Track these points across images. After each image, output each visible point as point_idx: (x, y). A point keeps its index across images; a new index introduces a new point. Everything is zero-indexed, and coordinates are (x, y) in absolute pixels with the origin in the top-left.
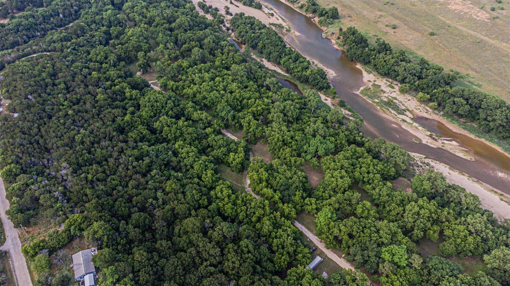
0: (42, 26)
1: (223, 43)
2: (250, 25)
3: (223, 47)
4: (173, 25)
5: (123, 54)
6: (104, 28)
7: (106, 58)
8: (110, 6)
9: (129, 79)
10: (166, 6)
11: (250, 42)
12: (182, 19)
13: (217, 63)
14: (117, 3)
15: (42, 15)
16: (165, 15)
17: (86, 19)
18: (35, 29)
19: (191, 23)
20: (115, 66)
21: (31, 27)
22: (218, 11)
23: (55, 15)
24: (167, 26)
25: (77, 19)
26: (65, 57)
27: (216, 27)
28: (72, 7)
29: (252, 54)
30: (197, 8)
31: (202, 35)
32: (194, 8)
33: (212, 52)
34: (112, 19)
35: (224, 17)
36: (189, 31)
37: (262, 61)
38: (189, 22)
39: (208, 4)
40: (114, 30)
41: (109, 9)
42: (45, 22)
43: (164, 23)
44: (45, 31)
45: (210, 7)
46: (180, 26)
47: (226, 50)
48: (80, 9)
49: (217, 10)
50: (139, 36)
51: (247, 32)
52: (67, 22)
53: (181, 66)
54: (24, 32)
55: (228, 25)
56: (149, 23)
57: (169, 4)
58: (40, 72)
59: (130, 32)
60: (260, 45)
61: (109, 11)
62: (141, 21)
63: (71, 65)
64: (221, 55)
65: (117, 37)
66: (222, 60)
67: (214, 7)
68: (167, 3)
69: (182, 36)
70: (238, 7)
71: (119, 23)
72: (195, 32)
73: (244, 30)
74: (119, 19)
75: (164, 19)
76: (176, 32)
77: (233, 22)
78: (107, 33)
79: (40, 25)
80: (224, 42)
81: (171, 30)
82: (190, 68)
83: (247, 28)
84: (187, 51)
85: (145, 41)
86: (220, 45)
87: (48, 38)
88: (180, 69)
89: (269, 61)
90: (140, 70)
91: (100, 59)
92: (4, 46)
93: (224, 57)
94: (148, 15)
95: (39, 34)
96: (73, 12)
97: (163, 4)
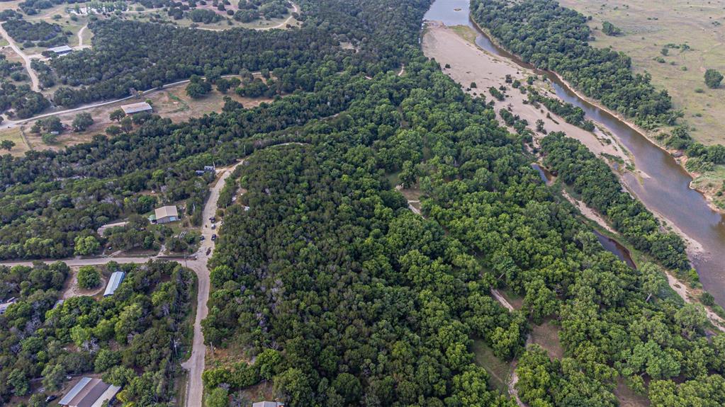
0: (305, 113)
1: (523, 168)
2: (569, 150)
3: (522, 173)
4: (459, 134)
5: (385, 160)
6: (371, 125)
7: (364, 161)
8: (387, 100)
9: (384, 192)
10: (457, 108)
11: (564, 174)
12: (473, 128)
13: (508, 194)
14: (396, 98)
15: (309, 101)
16: (451, 120)
17: (355, 111)
18: (297, 115)
19: (485, 135)
20: (371, 173)
21: (294, 112)
22: (527, 125)
23: (323, 102)
24: (451, 133)
25: (345, 109)
26: (318, 152)
27: (519, 145)
28: (343, 95)
29: (564, 191)
30: (498, 117)
31: (495, 153)
32: (494, 116)
33: (504, 178)
34: (385, 115)
35: (533, 134)
36: (478, 145)
37: (578, 204)
38: (481, 133)
39: (514, 114)
40: (382, 129)
41: (384, 103)
42: (309, 109)
43: (447, 130)
44: (307, 118)
45: (517, 118)
46: (467, 137)
47: (525, 179)
48: (351, 99)
49: (525, 122)
50: (412, 141)
51: (563, 160)
52: (333, 111)
53: (456, 189)
54: (285, 117)
55: (537, 146)
56: (429, 127)
57: (460, 106)
58: (288, 163)
59: (401, 133)
60: (580, 180)
61: (384, 106)
62: (419, 122)
63: (321, 162)
64: (515, 183)
65: (384, 138)
66: (517, 191)
67: (521, 119)
68: (458, 104)
69: (467, 150)
70: (558, 124)
71: (392, 121)
72: (486, 147)
73: (560, 156)
74: (393, 117)
75: (449, 125)
76: (461, 143)
77: (545, 143)
78: (374, 131)
79: (303, 111)
80: (525, 168)
81: (455, 139)
82: (468, 194)
83: (565, 154)
84: (470, 170)
85: (417, 148)
86: (519, 171)
87: (307, 127)
88: (454, 193)
89: (589, 205)
90: (401, 184)
91: (357, 161)
93: (520, 187)
94: (430, 117)
95: (299, 121)
96: (343, 101)
97: (452, 106)
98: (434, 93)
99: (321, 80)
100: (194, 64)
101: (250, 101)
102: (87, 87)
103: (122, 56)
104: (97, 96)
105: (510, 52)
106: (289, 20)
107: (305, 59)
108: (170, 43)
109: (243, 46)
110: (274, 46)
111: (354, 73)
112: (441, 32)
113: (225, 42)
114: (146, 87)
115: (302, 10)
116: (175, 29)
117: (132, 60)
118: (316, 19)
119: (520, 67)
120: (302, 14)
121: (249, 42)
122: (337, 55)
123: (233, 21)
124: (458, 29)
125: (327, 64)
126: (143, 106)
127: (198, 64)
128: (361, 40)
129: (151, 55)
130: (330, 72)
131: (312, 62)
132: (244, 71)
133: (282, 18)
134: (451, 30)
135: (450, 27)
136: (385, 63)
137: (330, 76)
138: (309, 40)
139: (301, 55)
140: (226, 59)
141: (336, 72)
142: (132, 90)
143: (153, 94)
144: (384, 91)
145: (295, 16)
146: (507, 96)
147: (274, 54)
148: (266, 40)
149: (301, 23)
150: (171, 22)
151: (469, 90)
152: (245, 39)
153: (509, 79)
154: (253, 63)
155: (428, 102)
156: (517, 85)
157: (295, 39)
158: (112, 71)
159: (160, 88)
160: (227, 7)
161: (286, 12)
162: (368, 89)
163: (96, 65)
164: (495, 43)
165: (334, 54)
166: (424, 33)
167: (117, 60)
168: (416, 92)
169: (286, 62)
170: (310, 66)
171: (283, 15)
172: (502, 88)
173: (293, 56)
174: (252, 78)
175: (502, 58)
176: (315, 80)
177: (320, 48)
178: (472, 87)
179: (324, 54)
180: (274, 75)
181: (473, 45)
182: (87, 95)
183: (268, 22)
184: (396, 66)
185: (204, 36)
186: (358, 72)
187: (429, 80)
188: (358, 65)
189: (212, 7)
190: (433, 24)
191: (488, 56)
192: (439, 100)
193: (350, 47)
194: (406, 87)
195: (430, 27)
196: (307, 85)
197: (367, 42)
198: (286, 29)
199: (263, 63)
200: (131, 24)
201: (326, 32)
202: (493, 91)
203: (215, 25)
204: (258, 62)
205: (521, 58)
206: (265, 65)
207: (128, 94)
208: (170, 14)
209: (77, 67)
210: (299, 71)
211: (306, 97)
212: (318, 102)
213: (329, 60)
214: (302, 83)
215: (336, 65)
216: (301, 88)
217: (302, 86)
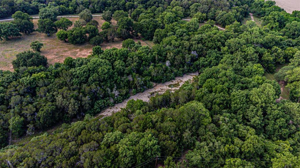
99: (163, 28)
107: (152, 3)
111: (202, 20)
125: (174, 10)
130: (175, 18)
131: (158, 7)
132: (84, 12)
137: (175, 23)
141: (182, 18)
169: (133, 5)
170: (155, 10)
176: (156, 27)
186: (206, 19)
188: (207, 13)
196: (146, 32)
210: (142, 15)
211: (137, 52)
212: (154, 60)
213: (176, 6)
214: (141, 29)
215: (182, 11)
216: (139, 34)
217: (141, 33)
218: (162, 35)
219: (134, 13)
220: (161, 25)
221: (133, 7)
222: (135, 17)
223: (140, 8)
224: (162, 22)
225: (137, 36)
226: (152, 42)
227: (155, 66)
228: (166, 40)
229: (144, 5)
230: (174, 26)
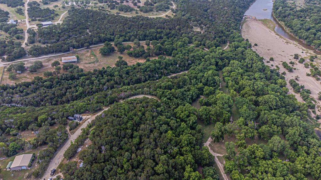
0: (162, 71)
4: (260, 99)
6: (200, 85)
7: (188, 117)
8: (214, 67)
10: (259, 77)
12: (271, 97)
16: (256, 87)
17: (192, 73)
18: (157, 72)
19: (279, 103)
21: (155, 70)
23: (174, 64)
24: (254, 98)
25: (187, 70)
27: (305, 112)
28: (188, 60)
30: (288, 86)
32: (286, 84)
33: (294, 146)
34: (210, 78)
36: (274, 110)
38: (277, 102)
41: (212, 69)
42: (165, 68)
45: (302, 87)
46: (266, 102)
48: (192, 63)
52: (180, 70)
54: (149, 73)
56: (238, 90)
57: (262, 76)
59: (219, 94)
61: (210, 72)
62: (232, 86)
65: (208, 95)
68: (261, 75)
69: (267, 115)
71: (215, 83)
72: (280, 114)
74: (215, 80)
75: (253, 90)
79: (161, 69)
85: (229, 109)
91: (183, 116)
92: (132, 79)
93: (309, 160)
94: (240, 83)
95: (157, 76)
96: (187, 65)
97: (257, 75)
98: (245, 64)
99: (176, 50)
100: (111, 35)
101: (134, 60)
102: (49, 45)
103: (74, 28)
104: (52, 51)
105: (297, 38)
106: (169, 13)
107: (172, 35)
108: (104, 22)
109: (139, 26)
110: (156, 27)
111: (198, 46)
112: (254, 23)
113: (130, 23)
114: (80, 46)
115: (177, 7)
116: (108, 14)
117: (79, 31)
118: (183, 13)
119: (304, 48)
120: (176, 10)
121: (143, 24)
122: (190, 35)
123: (139, 12)
124: (264, 22)
125: (183, 40)
126: (73, 58)
127: (113, 35)
128: (206, 26)
129: (91, 28)
130: (183, 44)
131: (175, 38)
132: (136, 41)
133: (165, 11)
134: (260, 21)
135: (259, 20)
136: (217, 41)
138: (176, 25)
139: (170, 33)
140: (129, 32)
141: (187, 44)
142: (71, 48)
143: (83, 51)
144: (213, 61)
145: (172, 10)
146: (295, 69)
147: (155, 31)
148: (153, 23)
149: (174, 14)
150: (108, 11)
151: (268, 62)
152: (141, 22)
153: (296, 57)
154: (143, 36)
155: (241, 71)
156: (302, 61)
157: (168, 23)
158: (66, 37)
159: (88, 47)
160: (138, 4)
161: (168, 8)
162: (203, 58)
163: (59, 33)
164: (287, 31)
165: (188, 33)
166: (243, 23)
167: (71, 30)
168: (234, 63)
169: (161, 36)
170: (173, 40)
171: (166, 10)
172: (291, 63)
173: (165, 33)
174: (139, 45)
175: (291, 41)
176: (173, 49)
177: (181, 29)
178: (270, 60)
179: (183, 33)
180: (152, 44)
181: (273, 32)
182: (46, 50)
183: (157, 13)
184: (225, 42)
185: (120, 19)
186: (201, 45)
187: (243, 54)
188: (201, 41)
189: (131, 4)
190: (249, 18)
191: (282, 39)
192: (248, 70)
193: (199, 30)
194: (227, 58)
195: (248, 19)
196: (168, 52)
197: (209, 27)
198: (165, 17)
199: (148, 36)
200: (88, 11)
201: (187, 20)
202: (285, 65)
203: (129, 13)
204: (145, 36)
205: (305, 42)
206: (149, 38)
207: (69, 50)
208: (109, 7)
209: (49, 33)
210: (166, 43)
211: (165, 61)
212: (172, 64)
213: (185, 37)
214: (166, 50)
215: (188, 40)
216: (165, 53)
217: (166, 52)
218: (176, 54)
219: (162, 41)
220: (176, 48)
221: (161, 38)
222: (162, 44)
223: (165, 39)
224: (177, 47)
225: (164, 53)
226: (171, 57)
227: (172, 67)
228: (177, 56)
229: (167, 36)
230: (182, 49)
